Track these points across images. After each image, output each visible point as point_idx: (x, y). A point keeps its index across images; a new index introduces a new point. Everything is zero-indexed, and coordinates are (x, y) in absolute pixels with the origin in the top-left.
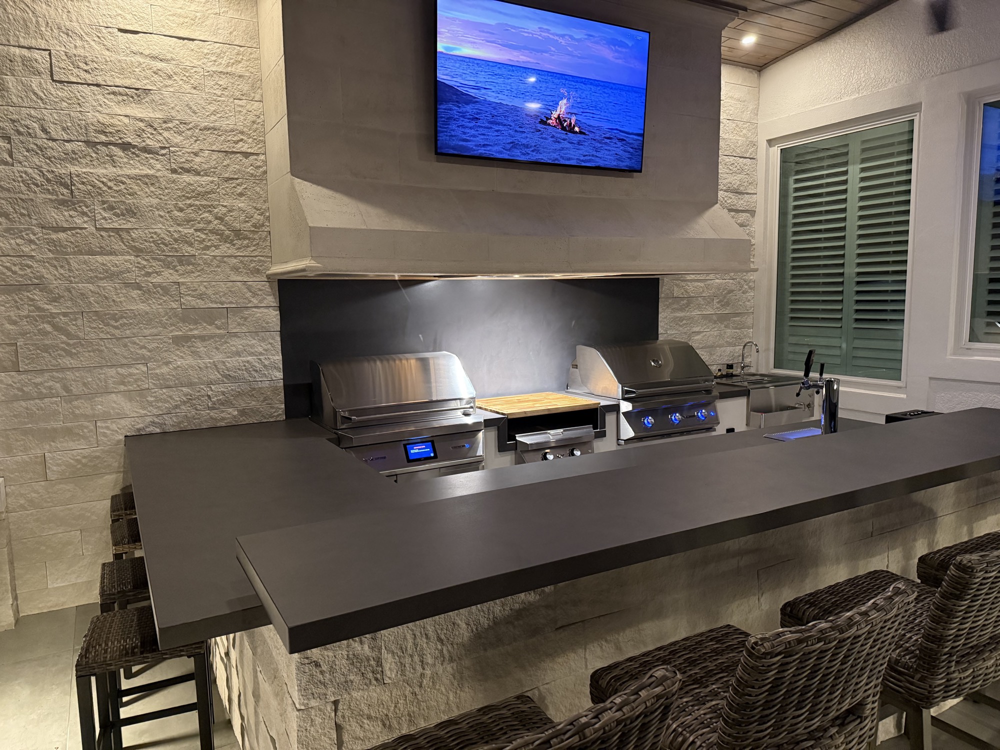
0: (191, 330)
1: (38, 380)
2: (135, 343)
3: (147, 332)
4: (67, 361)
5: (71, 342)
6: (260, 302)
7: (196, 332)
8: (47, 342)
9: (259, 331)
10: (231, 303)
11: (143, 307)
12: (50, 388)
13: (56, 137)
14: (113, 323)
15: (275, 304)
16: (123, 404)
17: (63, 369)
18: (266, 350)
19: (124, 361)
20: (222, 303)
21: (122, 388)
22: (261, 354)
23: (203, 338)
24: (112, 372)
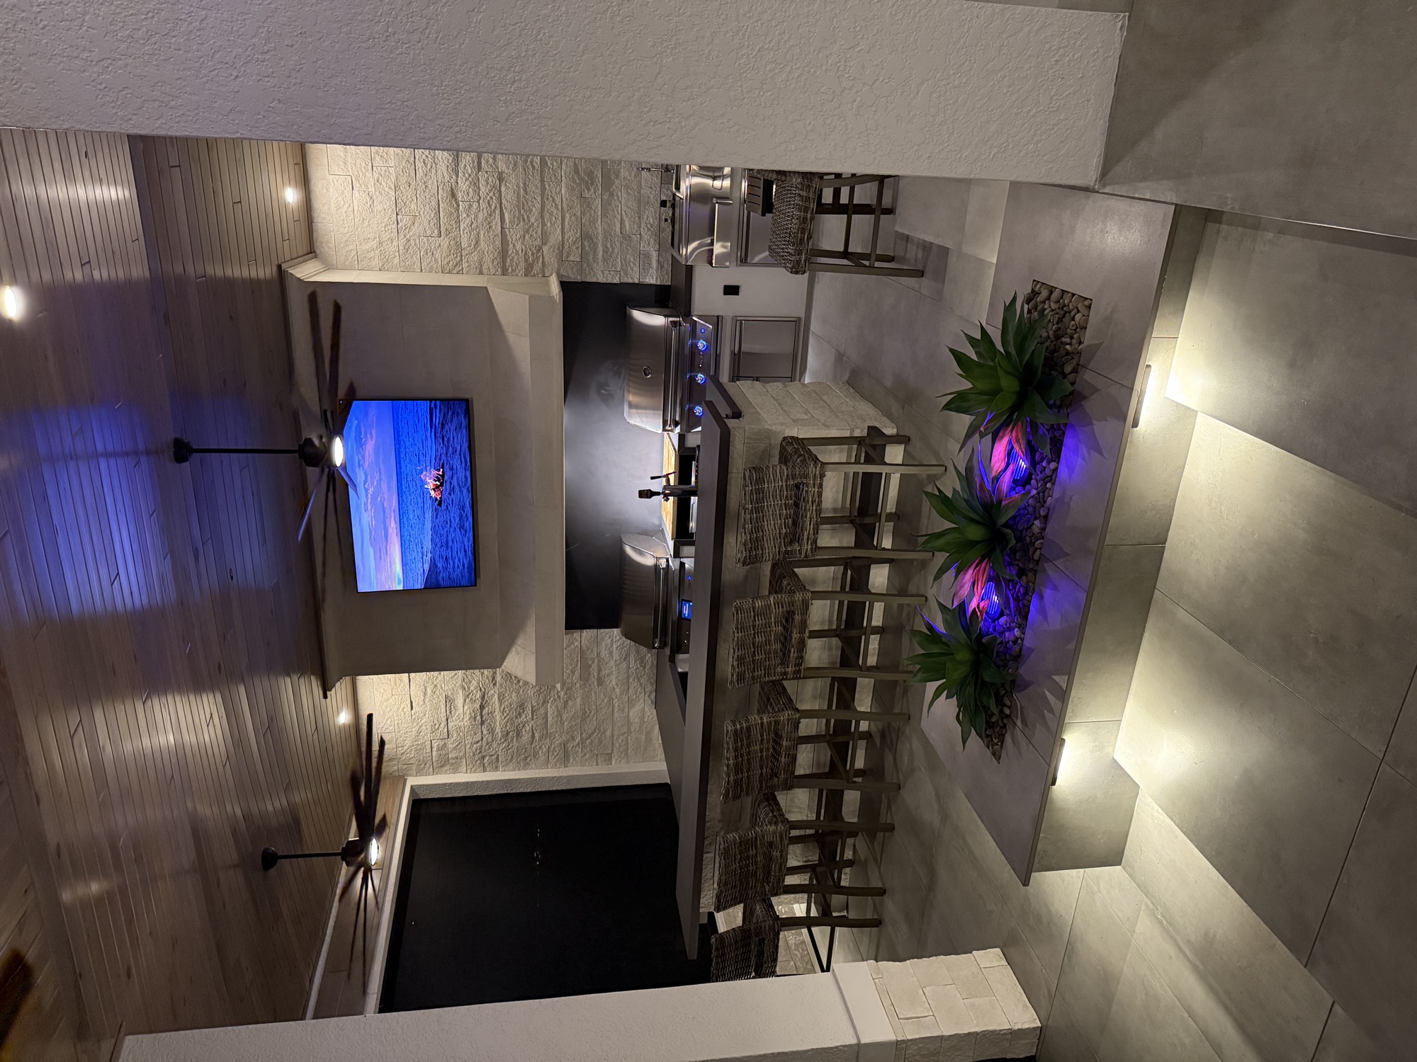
0: (594, 676)
1: (617, 745)
2: (600, 704)
3: (594, 698)
4: (608, 733)
5: (597, 732)
6: (577, 640)
7: (595, 674)
8: (597, 742)
9: (597, 642)
10: (577, 656)
11: (578, 700)
12: (622, 741)
13: (480, 738)
14: (587, 714)
15: (579, 633)
16: (635, 710)
17: (613, 735)
18: (610, 638)
19: (611, 709)
20: (577, 661)
21: (626, 710)
22: (612, 640)
23: (599, 671)
24: (616, 715)
